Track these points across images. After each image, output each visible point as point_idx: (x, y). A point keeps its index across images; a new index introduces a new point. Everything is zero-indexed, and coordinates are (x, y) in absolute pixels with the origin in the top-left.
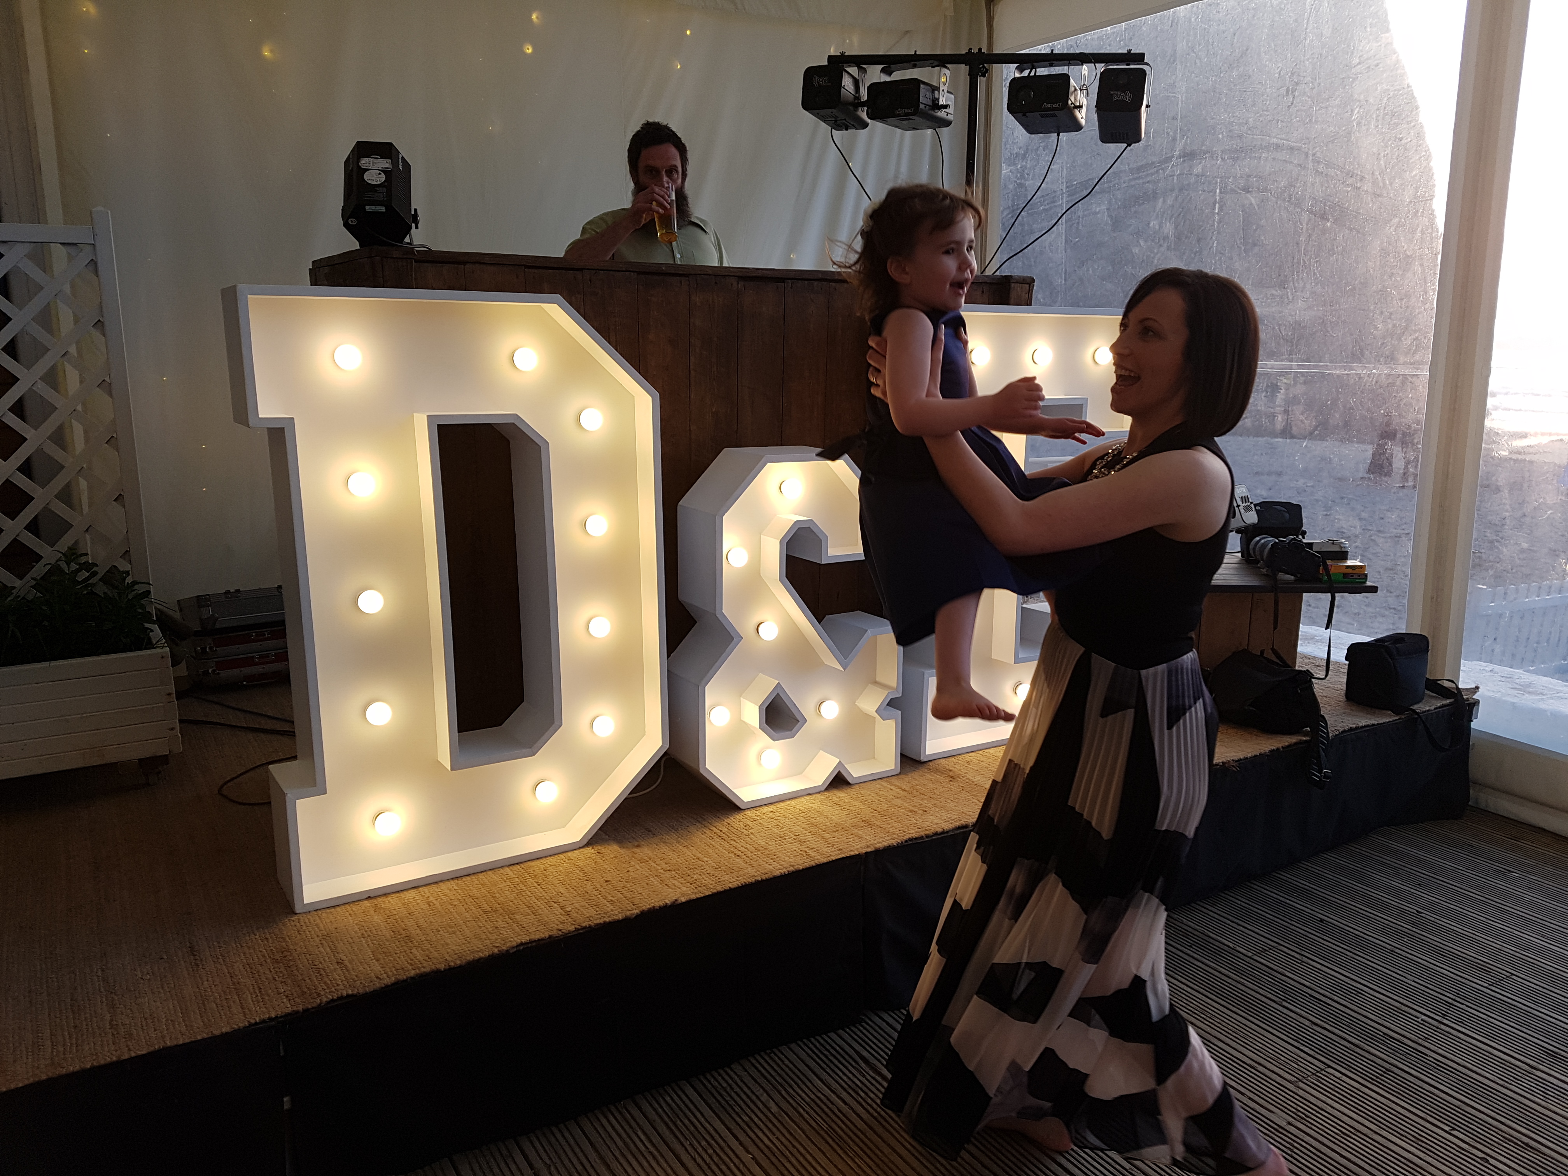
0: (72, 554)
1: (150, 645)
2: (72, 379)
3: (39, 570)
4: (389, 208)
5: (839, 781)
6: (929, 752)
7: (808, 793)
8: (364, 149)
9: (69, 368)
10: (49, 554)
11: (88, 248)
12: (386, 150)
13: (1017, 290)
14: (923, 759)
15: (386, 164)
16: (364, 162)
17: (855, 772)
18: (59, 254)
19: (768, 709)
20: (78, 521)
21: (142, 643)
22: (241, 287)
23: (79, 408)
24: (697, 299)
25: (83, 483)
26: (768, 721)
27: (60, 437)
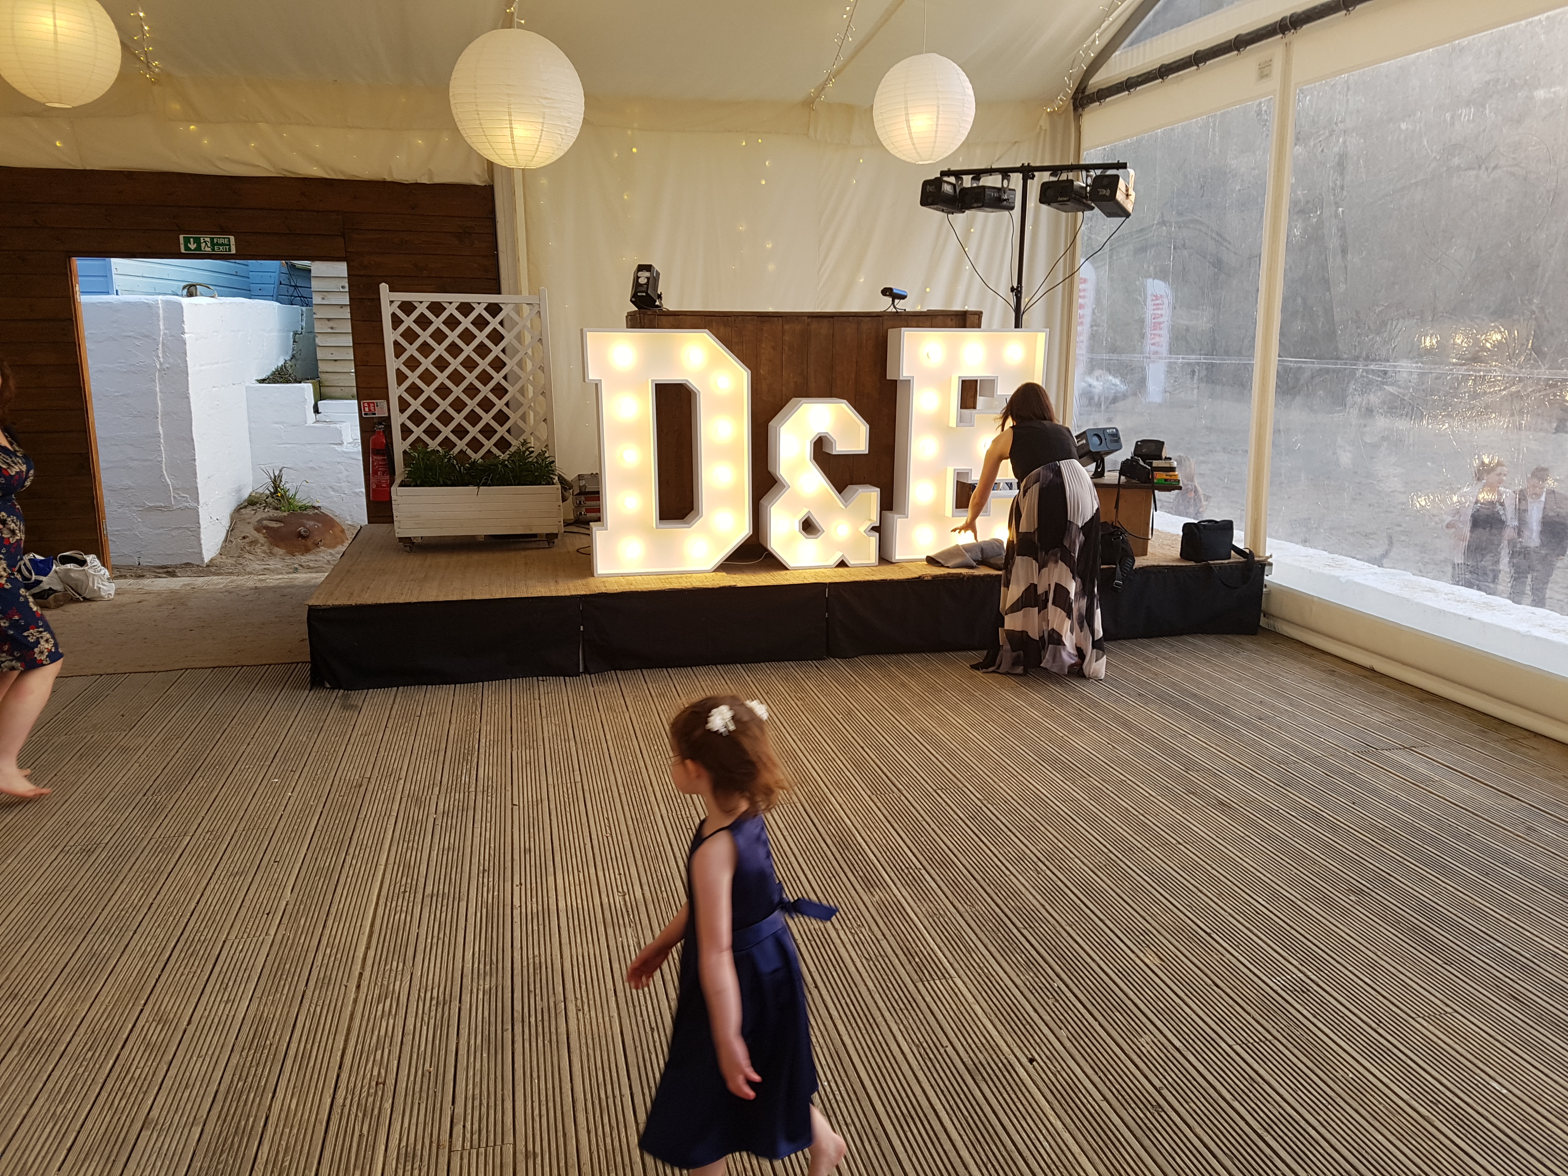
0: (525, 443)
1: (553, 484)
2: (529, 366)
3: (512, 449)
4: (647, 293)
5: (842, 564)
6: (897, 558)
7: (825, 567)
8: (641, 268)
9: (528, 360)
10: (515, 443)
11: (537, 306)
12: (648, 268)
14: (893, 561)
15: (648, 274)
16: (640, 274)
17: (851, 561)
18: (526, 309)
19: (803, 523)
20: (528, 430)
21: (550, 482)
22: (585, 329)
23: (531, 378)
24: (786, 327)
25: (532, 414)
26: (804, 529)
27: (522, 391)
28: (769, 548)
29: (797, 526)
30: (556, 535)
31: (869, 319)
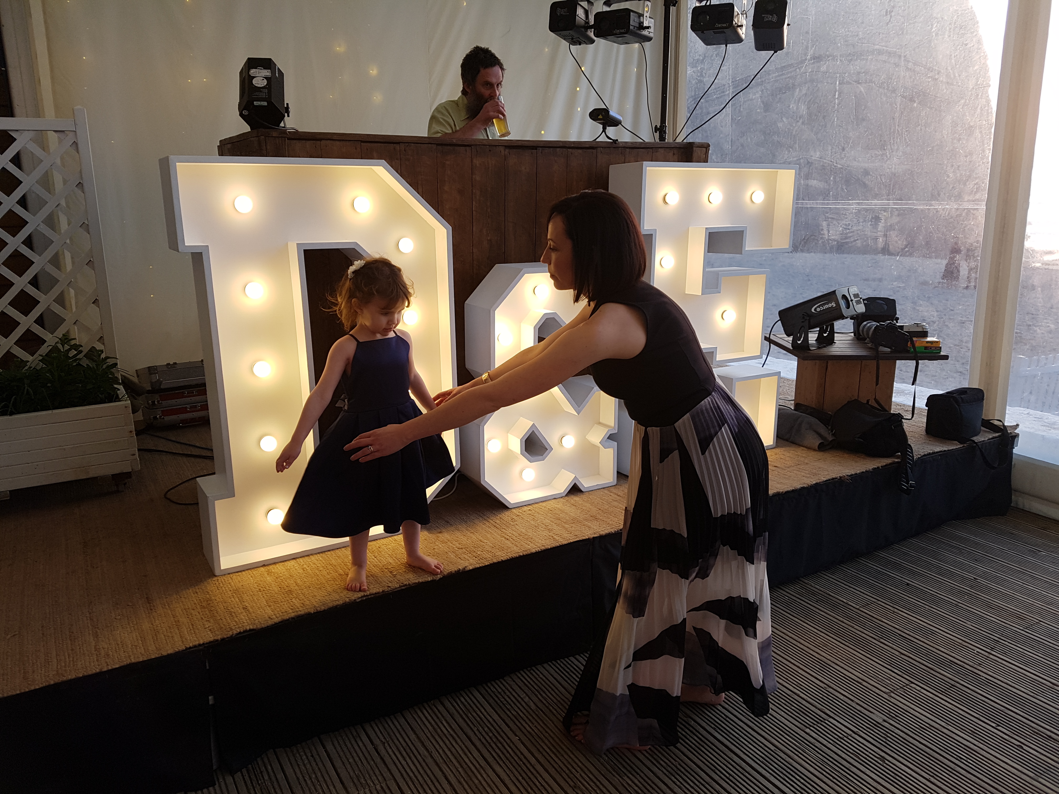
0: (66, 339)
1: (117, 399)
4: (270, 103)
5: (575, 490)
7: (554, 498)
8: (252, 63)
9: (61, 214)
10: (50, 339)
11: (71, 135)
12: (267, 63)
13: (697, 152)
15: (267, 73)
16: (253, 72)
17: (586, 484)
18: (53, 138)
19: (527, 441)
20: (69, 317)
21: (113, 397)
22: (172, 157)
23: (68, 241)
24: (477, 162)
25: (72, 292)
26: (527, 450)
27: (56, 261)
28: (482, 483)
29: (516, 445)
30: (128, 475)
31: (580, 151)
